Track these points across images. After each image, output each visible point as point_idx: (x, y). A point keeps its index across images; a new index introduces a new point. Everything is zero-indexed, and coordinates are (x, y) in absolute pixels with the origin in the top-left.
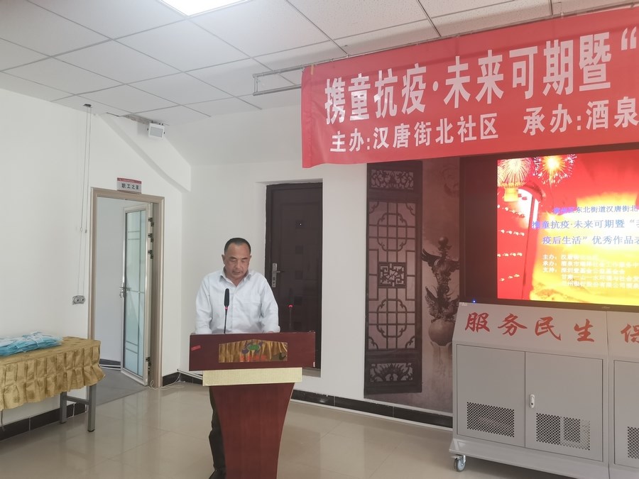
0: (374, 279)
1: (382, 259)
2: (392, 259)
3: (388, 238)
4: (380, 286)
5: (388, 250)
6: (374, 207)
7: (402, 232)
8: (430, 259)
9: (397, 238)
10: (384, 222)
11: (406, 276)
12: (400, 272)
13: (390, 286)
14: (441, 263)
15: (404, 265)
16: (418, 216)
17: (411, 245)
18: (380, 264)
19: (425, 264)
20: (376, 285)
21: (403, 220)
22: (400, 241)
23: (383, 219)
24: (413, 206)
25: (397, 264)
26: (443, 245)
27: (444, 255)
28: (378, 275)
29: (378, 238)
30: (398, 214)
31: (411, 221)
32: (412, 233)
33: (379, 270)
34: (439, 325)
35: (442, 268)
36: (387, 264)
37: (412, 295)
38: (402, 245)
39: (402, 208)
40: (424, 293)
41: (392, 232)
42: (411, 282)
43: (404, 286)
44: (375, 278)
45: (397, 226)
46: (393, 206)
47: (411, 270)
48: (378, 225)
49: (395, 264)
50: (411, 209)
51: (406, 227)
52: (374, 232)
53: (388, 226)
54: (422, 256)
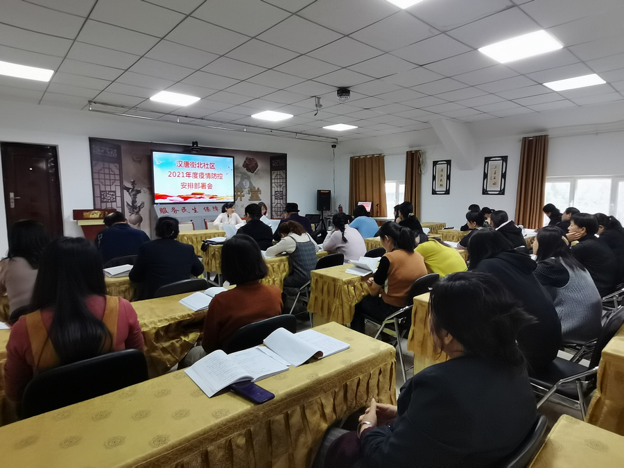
0: (98, 200)
1: (103, 189)
2: (108, 189)
3: (105, 179)
4: (102, 202)
5: (105, 185)
6: (96, 164)
7: (112, 177)
8: (128, 189)
9: (110, 180)
10: (102, 172)
11: (116, 197)
12: (113, 195)
13: (108, 202)
14: (133, 190)
15: (115, 192)
16: (121, 170)
17: (118, 183)
18: (101, 192)
19: (125, 191)
20: (99, 202)
21: (112, 171)
22: (112, 181)
23: (101, 170)
24: (118, 165)
25: (111, 191)
26: (133, 183)
27: (134, 187)
28: (101, 197)
29: (99, 179)
30: (109, 168)
31: (117, 172)
32: (118, 177)
33: (101, 195)
34: (134, 217)
35: (133, 193)
36: (106, 191)
37: (119, 205)
38: (113, 183)
39: (112, 166)
40: (126, 204)
41: (107, 177)
42: (119, 199)
43: (115, 201)
44: (99, 198)
45: (110, 174)
46: (107, 165)
47: (118, 194)
48: (99, 173)
49: (109, 192)
50: (116, 166)
51: (115, 174)
52: (96, 176)
53: (104, 174)
54: (123, 188)
